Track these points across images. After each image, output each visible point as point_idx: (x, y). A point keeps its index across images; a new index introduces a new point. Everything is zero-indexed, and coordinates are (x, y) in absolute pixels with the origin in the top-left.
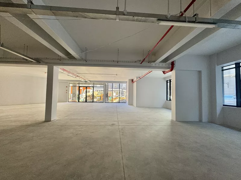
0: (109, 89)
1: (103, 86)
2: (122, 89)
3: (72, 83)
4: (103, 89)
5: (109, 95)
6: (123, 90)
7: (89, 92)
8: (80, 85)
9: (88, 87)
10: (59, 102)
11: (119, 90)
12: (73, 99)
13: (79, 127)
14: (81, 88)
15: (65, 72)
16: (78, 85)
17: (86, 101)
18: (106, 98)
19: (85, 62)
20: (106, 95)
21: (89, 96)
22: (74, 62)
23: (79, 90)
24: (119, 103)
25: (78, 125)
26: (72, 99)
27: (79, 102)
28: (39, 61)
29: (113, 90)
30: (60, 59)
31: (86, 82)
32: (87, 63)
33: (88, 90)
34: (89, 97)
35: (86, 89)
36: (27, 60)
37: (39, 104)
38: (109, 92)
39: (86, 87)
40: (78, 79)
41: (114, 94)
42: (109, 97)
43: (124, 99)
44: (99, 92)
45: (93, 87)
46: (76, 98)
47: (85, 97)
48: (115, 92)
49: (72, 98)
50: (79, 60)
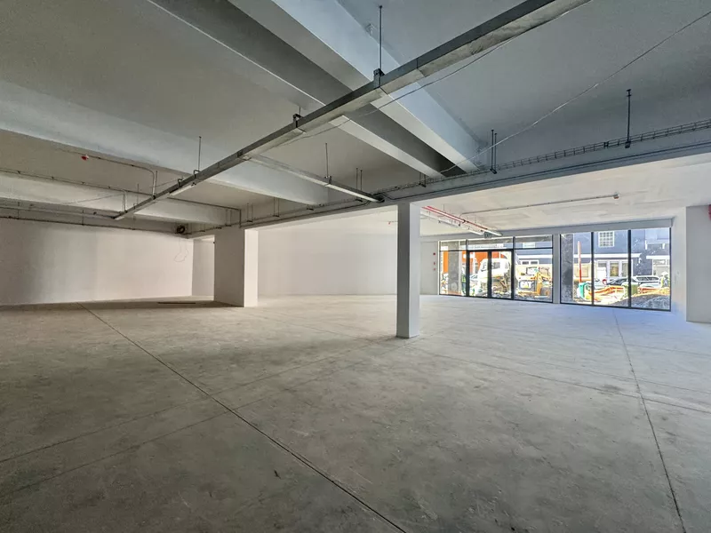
0: (575, 256)
1: (549, 244)
2: (645, 253)
3: (446, 244)
4: (550, 256)
5: (575, 278)
6: (648, 257)
7: (498, 266)
8: (471, 247)
9: (493, 253)
10: (422, 294)
11: (626, 255)
12: (450, 289)
13: (482, 370)
14: (472, 256)
15: (432, 215)
16: (464, 247)
17: (490, 296)
18: (564, 288)
19: (491, 174)
20: (564, 277)
21: (498, 281)
22: (458, 182)
23: (468, 260)
24: (630, 307)
25: (477, 363)
26: (447, 286)
27: (468, 295)
28: (381, 199)
29: (596, 256)
30: (424, 182)
31: (487, 235)
32: (498, 176)
33: (493, 260)
34: (496, 283)
35: (490, 257)
36: (361, 200)
37: (383, 295)
38: (576, 267)
39: (490, 252)
40: (464, 229)
41: (601, 274)
42: (577, 283)
43: (654, 292)
44: (530, 265)
45: (512, 250)
46: (457, 284)
47: (486, 281)
48: (605, 265)
49: (450, 283)
50: (474, 173)
